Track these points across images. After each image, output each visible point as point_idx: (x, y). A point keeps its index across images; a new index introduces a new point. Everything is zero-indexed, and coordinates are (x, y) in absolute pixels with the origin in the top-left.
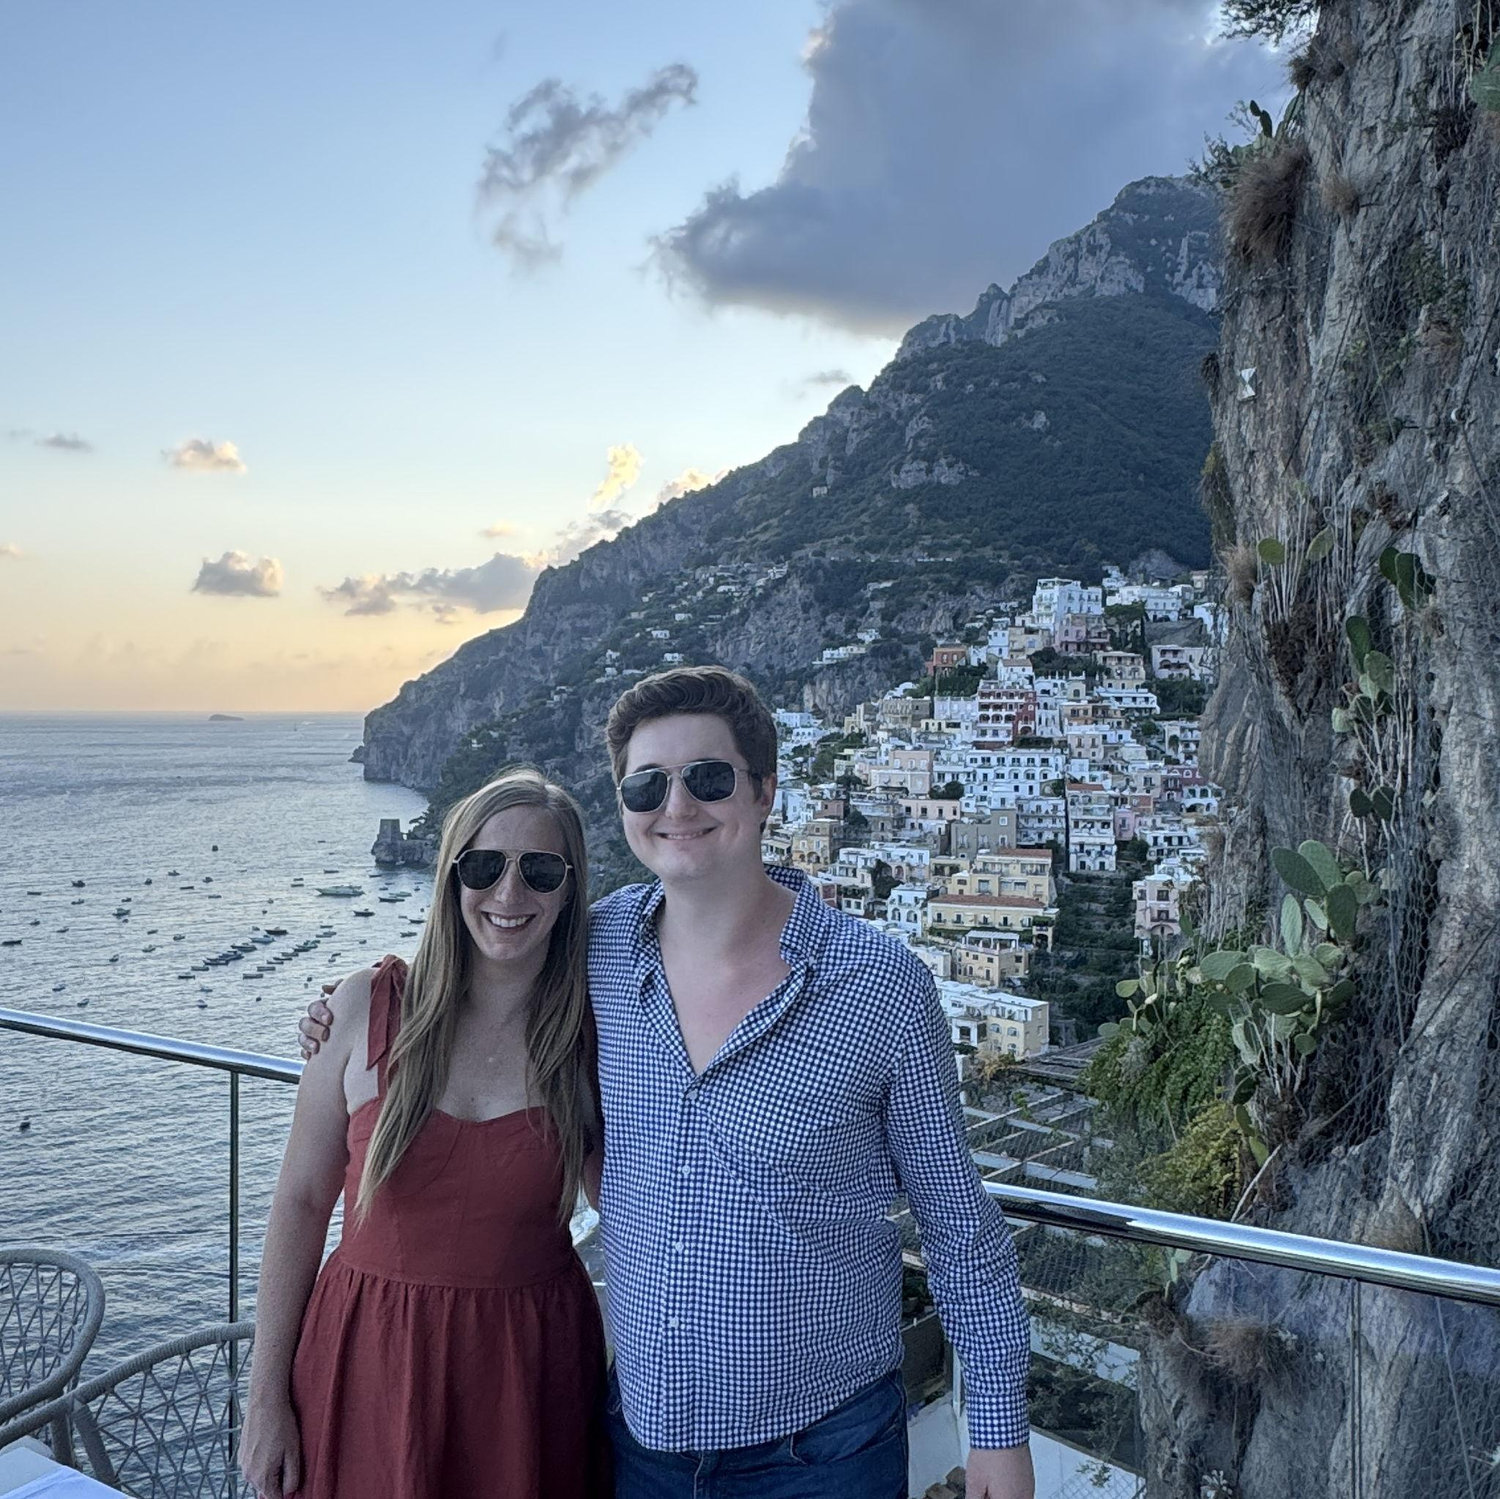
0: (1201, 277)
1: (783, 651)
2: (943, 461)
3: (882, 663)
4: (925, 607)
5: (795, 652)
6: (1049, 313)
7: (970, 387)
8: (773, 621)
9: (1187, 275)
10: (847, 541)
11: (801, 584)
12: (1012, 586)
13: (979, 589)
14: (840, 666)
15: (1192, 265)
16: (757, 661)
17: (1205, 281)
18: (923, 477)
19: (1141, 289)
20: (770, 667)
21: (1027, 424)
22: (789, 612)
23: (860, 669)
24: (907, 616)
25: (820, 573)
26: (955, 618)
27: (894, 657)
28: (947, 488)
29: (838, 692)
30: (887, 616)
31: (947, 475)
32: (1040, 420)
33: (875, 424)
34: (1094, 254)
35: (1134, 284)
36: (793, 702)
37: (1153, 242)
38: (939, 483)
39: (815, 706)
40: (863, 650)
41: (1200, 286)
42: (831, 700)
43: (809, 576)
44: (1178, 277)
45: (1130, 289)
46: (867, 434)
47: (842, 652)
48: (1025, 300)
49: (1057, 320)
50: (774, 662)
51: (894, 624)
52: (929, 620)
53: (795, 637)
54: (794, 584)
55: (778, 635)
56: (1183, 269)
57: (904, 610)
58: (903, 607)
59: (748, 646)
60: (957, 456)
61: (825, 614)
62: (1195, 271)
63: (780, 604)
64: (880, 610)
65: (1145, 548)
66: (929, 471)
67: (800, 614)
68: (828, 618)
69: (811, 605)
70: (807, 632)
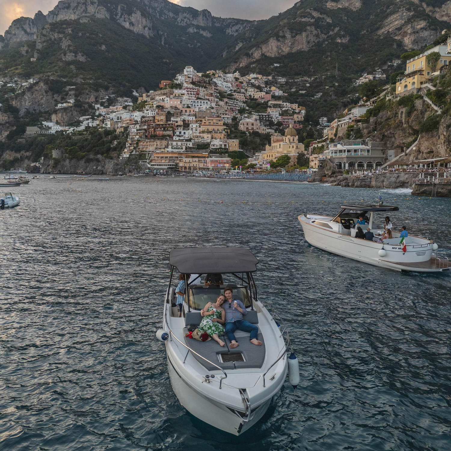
0: (125, 18)
1: (39, 105)
2: (80, 54)
3: (78, 109)
4: (88, 94)
5: (43, 106)
6: (88, 19)
7: (80, 34)
8: (34, 96)
9: (121, 17)
10: (54, 74)
11: (44, 84)
12: (111, 91)
13: (102, 91)
14: (65, 109)
15: (122, 14)
16: (29, 108)
17: (126, 20)
18: (74, 58)
19: (109, 17)
20: (35, 110)
21: (100, 48)
22: (40, 93)
23: (71, 110)
24: (83, 96)
25: (49, 82)
26: (96, 98)
27: (81, 107)
28: (82, 62)
29: (65, 117)
30: (76, 96)
31: (81, 58)
32: (103, 47)
33: (47, 41)
34: (93, 5)
35: (107, 15)
36: (49, 119)
37: (109, 5)
38: (79, 61)
39: (57, 121)
40: (71, 105)
41: (125, 21)
42: (62, 119)
43: (46, 82)
44: (118, 17)
45: (106, 17)
46: (45, 44)
47: (65, 105)
48: (62, 16)
49: (91, 21)
50: (36, 108)
51: (79, 98)
52: (89, 98)
53: (42, 101)
54: (42, 84)
55: (37, 100)
56: (119, 15)
57: (81, 94)
58: (80, 94)
59: (25, 103)
60: (84, 54)
61: (53, 94)
62: (123, 16)
63: (36, 90)
64: (73, 94)
65: (140, 86)
66: (76, 56)
67: (44, 94)
68: (55, 96)
69: (48, 91)
70: (47, 100)
